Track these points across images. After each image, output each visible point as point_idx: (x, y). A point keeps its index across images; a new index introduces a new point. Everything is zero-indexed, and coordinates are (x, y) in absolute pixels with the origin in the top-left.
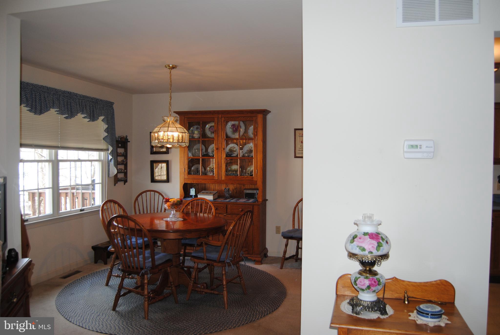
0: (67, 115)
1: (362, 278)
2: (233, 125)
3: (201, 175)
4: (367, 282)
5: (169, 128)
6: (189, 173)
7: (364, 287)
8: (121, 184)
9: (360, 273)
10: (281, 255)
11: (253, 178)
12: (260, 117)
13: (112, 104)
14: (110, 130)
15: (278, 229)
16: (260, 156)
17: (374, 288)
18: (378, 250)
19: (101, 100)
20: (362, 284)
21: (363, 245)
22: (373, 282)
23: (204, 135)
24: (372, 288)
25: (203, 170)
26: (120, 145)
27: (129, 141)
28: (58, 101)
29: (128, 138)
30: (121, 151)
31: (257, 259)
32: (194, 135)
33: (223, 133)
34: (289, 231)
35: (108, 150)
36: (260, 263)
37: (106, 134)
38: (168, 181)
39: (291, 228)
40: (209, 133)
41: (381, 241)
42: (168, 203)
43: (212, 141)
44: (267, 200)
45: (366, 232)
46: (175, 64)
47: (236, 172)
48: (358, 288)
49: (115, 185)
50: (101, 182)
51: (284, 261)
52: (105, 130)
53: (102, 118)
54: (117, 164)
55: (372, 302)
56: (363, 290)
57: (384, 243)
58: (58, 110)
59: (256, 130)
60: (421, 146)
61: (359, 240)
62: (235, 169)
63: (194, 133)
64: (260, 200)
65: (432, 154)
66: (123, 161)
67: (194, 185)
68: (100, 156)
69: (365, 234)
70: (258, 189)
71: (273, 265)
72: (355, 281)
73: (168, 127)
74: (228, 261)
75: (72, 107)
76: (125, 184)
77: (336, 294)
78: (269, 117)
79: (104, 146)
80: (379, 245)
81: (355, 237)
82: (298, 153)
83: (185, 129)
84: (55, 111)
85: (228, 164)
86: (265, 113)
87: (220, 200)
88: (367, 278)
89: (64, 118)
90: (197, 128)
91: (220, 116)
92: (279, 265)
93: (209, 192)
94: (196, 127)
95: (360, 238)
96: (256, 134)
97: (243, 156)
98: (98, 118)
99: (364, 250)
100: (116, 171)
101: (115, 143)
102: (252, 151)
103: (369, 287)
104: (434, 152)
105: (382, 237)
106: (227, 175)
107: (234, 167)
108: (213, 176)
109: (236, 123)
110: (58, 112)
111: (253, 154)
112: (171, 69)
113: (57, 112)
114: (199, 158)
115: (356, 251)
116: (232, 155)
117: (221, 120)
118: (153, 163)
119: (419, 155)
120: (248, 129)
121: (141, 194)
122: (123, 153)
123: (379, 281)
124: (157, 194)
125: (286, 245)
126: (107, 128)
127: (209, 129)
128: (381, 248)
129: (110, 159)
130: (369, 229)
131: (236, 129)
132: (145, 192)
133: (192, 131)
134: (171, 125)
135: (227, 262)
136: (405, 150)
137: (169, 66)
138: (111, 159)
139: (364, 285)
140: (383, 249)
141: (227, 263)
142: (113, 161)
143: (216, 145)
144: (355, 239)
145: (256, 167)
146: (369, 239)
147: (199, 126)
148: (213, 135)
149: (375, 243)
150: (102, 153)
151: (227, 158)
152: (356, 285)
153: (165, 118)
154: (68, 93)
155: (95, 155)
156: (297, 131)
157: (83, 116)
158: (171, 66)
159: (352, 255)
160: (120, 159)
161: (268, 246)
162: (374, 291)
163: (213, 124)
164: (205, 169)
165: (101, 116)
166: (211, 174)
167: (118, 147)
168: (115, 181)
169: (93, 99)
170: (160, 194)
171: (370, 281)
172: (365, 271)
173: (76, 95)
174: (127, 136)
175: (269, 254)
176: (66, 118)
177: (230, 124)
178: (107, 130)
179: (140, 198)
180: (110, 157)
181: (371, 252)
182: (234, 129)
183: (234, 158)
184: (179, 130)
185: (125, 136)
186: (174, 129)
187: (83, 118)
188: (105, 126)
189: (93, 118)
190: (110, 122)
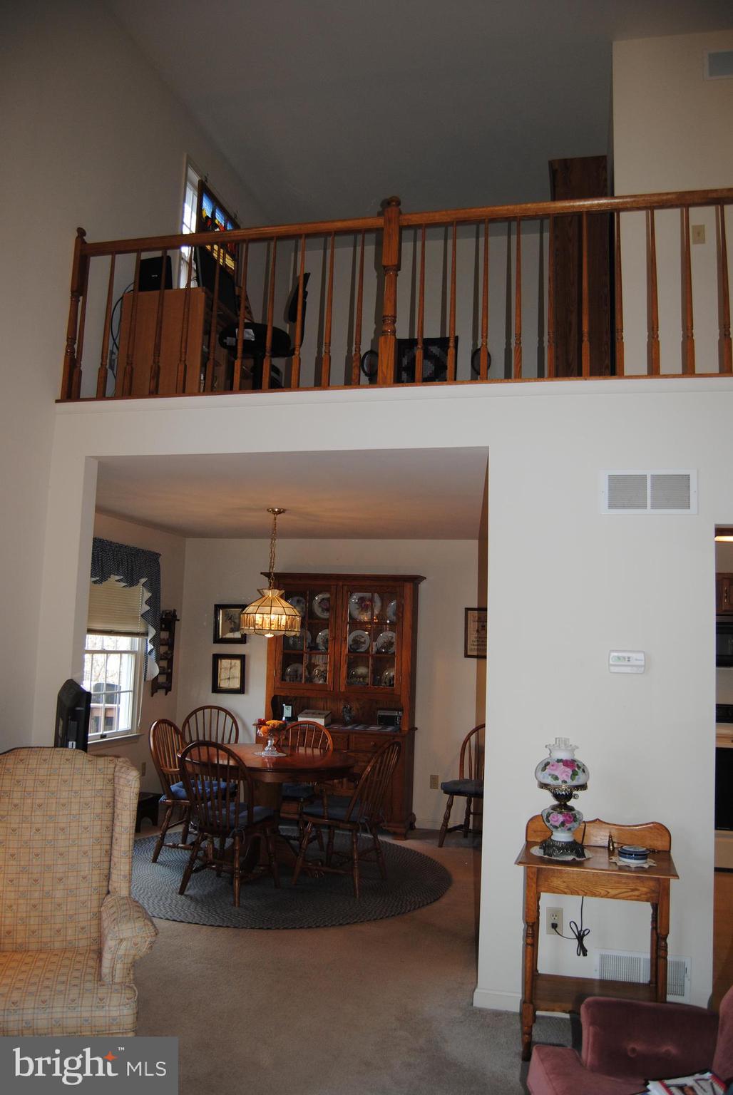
0: (98, 578)
1: (555, 813)
2: (362, 600)
3: (305, 682)
4: (561, 818)
6: (283, 679)
7: (557, 824)
8: (161, 692)
9: (554, 808)
10: (439, 827)
11: (393, 690)
12: (408, 588)
13: (158, 555)
14: (153, 602)
15: (434, 779)
16: (406, 655)
17: (568, 825)
18: (572, 779)
19: (143, 551)
20: (555, 820)
21: (556, 773)
22: (568, 818)
23: (310, 614)
24: (567, 825)
25: (307, 673)
26: (163, 626)
27: (178, 618)
29: (177, 613)
30: (165, 635)
31: (399, 830)
33: (344, 614)
34: (454, 783)
35: (146, 634)
36: (405, 837)
37: (147, 608)
38: (241, 690)
39: (457, 778)
40: (318, 611)
41: (576, 769)
42: (264, 728)
43: (322, 624)
44: (417, 729)
45: (560, 758)
46: (283, 506)
47: (363, 679)
48: (551, 825)
49: (152, 696)
50: (132, 689)
51: (445, 836)
52: (146, 601)
53: (143, 580)
54: (159, 659)
55: (567, 843)
56: (556, 827)
57: (580, 772)
59: (400, 608)
60: (629, 658)
61: (552, 767)
62: (362, 674)
64: (405, 728)
65: (643, 669)
66: (166, 653)
67: (289, 699)
68: (132, 644)
69: (559, 761)
70: (402, 710)
71: (427, 841)
72: (547, 817)
73: (270, 607)
74: (363, 821)
75: (104, 565)
76: (166, 694)
77: (526, 840)
78: (423, 586)
79: (140, 629)
80: (574, 774)
81: (547, 764)
82: (471, 650)
83: (295, 609)
85: (352, 665)
86: (415, 580)
87: (336, 727)
88: (561, 813)
89: (93, 582)
90: (299, 602)
91: (341, 583)
92: (436, 842)
93: (318, 711)
94: (296, 599)
95: (553, 766)
96: (400, 615)
97: (378, 652)
98: (138, 581)
99: (556, 778)
100: (158, 670)
101: (158, 622)
102: (393, 643)
103: (563, 824)
104: (644, 666)
105: (577, 765)
106: (349, 684)
107: (362, 670)
108: (324, 685)
109: (368, 595)
111: (394, 649)
112: (276, 515)
114: (301, 652)
115: (549, 780)
116: (358, 649)
117: (341, 589)
118: (217, 658)
119: (628, 670)
120: (387, 606)
121: (195, 712)
122: (168, 639)
123: (575, 817)
124: (222, 714)
125: (449, 807)
126: (150, 598)
127: (320, 603)
128: (577, 777)
129: (149, 650)
130: (564, 756)
132: (203, 708)
134: (274, 603)
135: (361, 821)
136: (611, 662)
137: (273, 510)
138: (152, 650)
139: (557, 821)
140: (579, 778)
141: (361, 824)
142: (154, 652)
143: (331, 631)
144: (547, 767)
145: (400, 672)
146: (563, 767)
148: (326, 615)
149: (569, 771)
150: (137, 640)
151: (350, 654)
152: (549, 822)
155: (124, 643)
156: (469, 612)
157: (117, 578)
158: (276, 510)
159: (544, 786)
160: (163, 649)
161: (415, 810)
162: (569, 829)
163: (327, 595)
164: (310, 673)
165: (143, 577)
166: (321, 682)
167: (162, 629)
168: (152, 689)
170: (227, 713)
171: (564, 816)
172: (559, 806)
174: (175, 611)
175: (417, 825)
176: (95, 582)
177: (354, 598)
178: (148, 602)
179: (192, 720)
180: (150, 647)
181: (565, 782)
182: (363, 604)
183: (362, 655)
184: (288, 611)
185: (172, 610)
186: (280, 610)
187: (118, 581)
188: (147, 595)
189: (131, 582)
190: (154, 586)
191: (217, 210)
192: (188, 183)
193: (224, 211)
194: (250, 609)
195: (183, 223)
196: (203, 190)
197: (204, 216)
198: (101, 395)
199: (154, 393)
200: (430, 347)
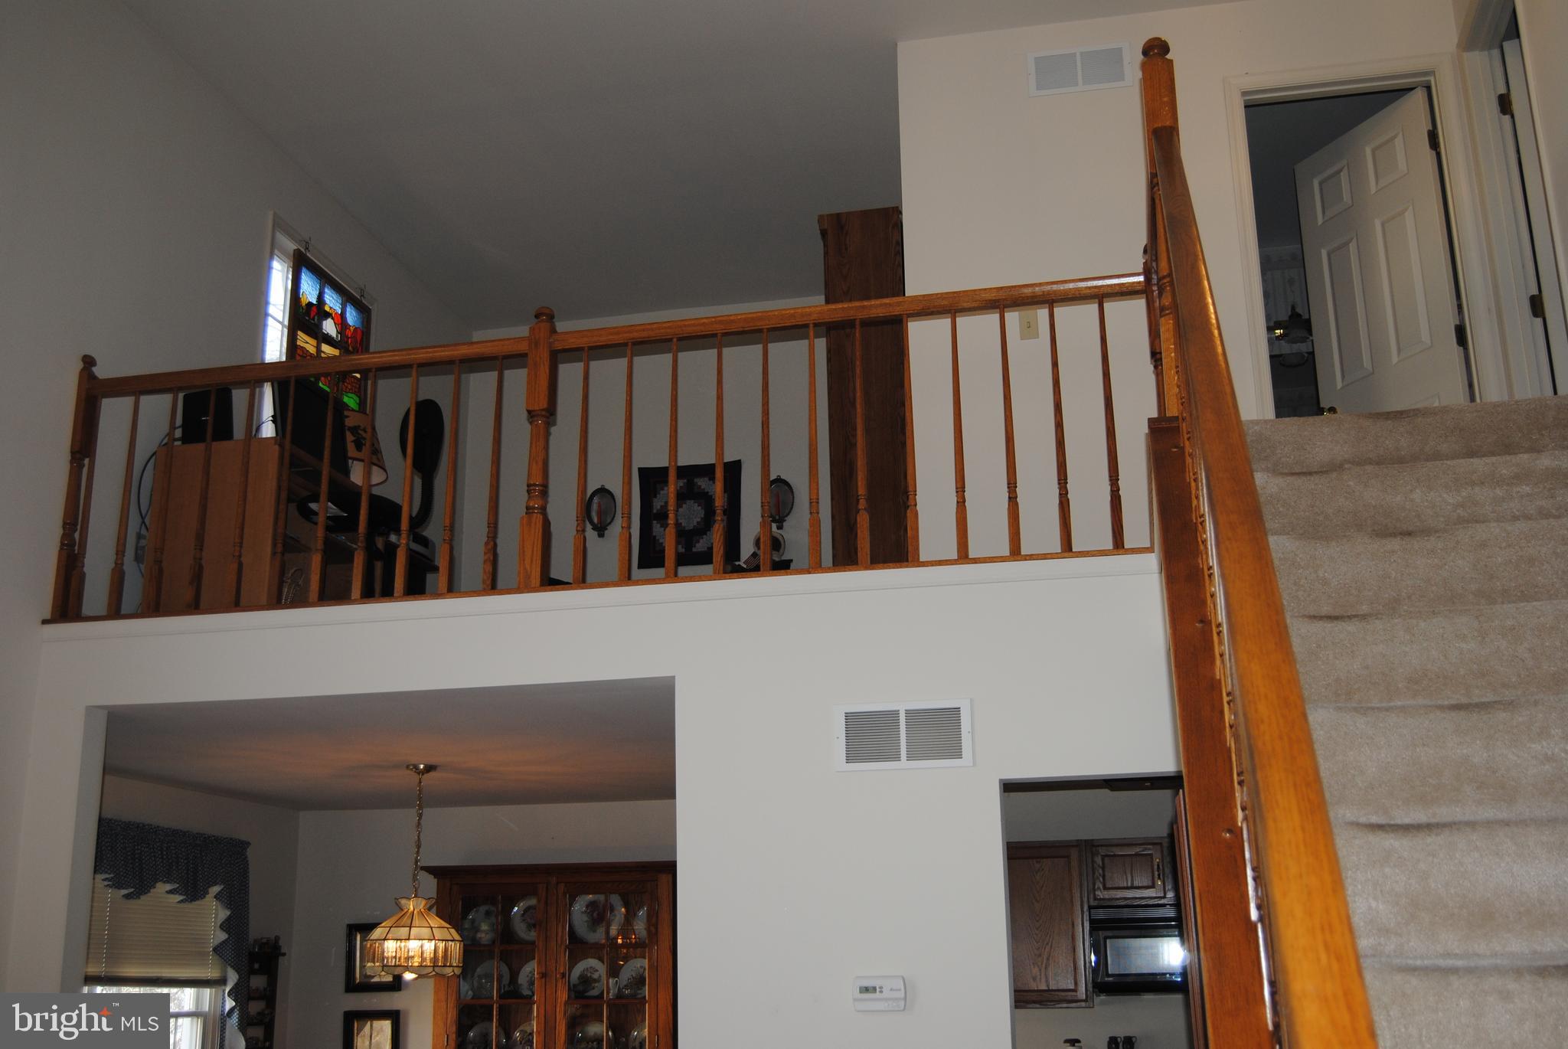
0: (132, 890)
2: (592, 905)
5: (412, 929)
12: (663, 884)
13: (244, 845)
14: (235, 925)
19: (216, 839)
23: (506, 935)
25: (502, 1039)
26: (258, 965)
27: (283, 951)
28: (112, 852)
29: (281, 943)
30: (257, 981)
32: (479, 935)
33: (560, 930)
35: (222, 982)
37: (223, 936)
40: (521, 929)
43: (526, 952)
46: (432, 761)
47: (598, 1044)
52: (221, 925)
53: (217, 889)
54: (246, 1025)
58: (112, 875)
59: (654, 920)
62: (594, 1034)
63: (477, 930)
66: (262, 1013)
68: (198, 1000)
73: (410, 927)
75: (144, 866)
79: (212, 973)
83: (453, 931)
84: (103, 880)
85: (575, 1021)
89: (123, 896)
90: (488, 914)
91: (555, 880)
94: (483, 909)
96: (654, 931)
97: (617, 995)
98: (208, 891)
100: (244, 1044)
101: (245, 959)
102: (644, 979)
107: (593, 1029)
109: (600, 898)
110: (109, 881)
111: (646, 990)
112: (423, 774)
113: (106, 883)
114: (491, 1002)
116: (586, 992)
117: (555, 891)
118: (352, 1018)
120: (634, 916)
122: (265, 989)
126: (228, 919)
127: (523, 915)
129: (228, 1008)
131: (598, 916)
133: (473, 921)
134: (416, 922)
137: (416, 767)
138: (232, 1010)
142: (237, 1013)
143: (540, 963)
145: (654, 1031)
147: (493, 908)
148: (532, 935)
150: (206, 992)
151: (572, 1001)
153: (403, 902)
154: (138, 827)
157: (168, 887)
158: (421, 767)
160: (254, 1007)
163: (533, 902)
164: (508, 1037)
165: (215, 884)
167: (252, 972)
169: (197, 838)
173: (155, 830)
174: (277, 939)
176: (127, 897)
177: (579, 906)
178: (225, 926)
180: (230, 1004)
182: (595, 915)
183: (592, 1001)
184: (437, 933)
185: (273, 937)
186: (426, 932)
187: (169, 892)
188: (224, 914)
189: (193, 891)
190: (237, 900)
191: (326, 290)
192: (276, 251)
193: (338, 289)
194: (377, 933)
195: (267, 315)
196: (300, 263)
197: (304, 302)
198: (115, 612)
199: (194, 607)
200: (696, 480)
